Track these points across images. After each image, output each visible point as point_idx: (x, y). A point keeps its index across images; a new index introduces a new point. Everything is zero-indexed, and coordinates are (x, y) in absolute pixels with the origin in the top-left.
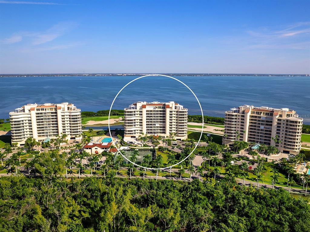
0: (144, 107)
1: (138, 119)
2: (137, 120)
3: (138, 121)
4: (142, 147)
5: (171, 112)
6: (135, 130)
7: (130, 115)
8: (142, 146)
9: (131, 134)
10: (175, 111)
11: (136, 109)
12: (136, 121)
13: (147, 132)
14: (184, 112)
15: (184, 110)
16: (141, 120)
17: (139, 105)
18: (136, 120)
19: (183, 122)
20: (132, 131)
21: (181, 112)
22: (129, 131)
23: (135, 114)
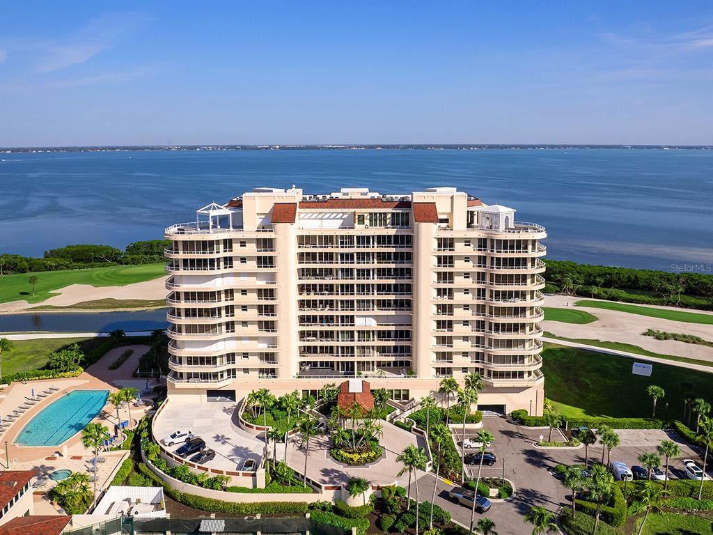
0: (283, 213)
1: (252, 291)
2: (244, 292)
3: (252, 299)
4: (255, 490)
5: (445, 243)
6: (233, 354)
7: (202, 264)
8: (261, 484)
9: (206, 376)
10: (468, 242)
11: (239, 226)
12: (239, 299)
13: (302, 363)
14: (521, 245)
15: (523, 236)
16: (269, 293)
17: (257, 205)
18: (237, 296)
19: (519, 303)
20: (211, 360)
21: (506, 245)
22: (192, 361)
23: (229, 261)
